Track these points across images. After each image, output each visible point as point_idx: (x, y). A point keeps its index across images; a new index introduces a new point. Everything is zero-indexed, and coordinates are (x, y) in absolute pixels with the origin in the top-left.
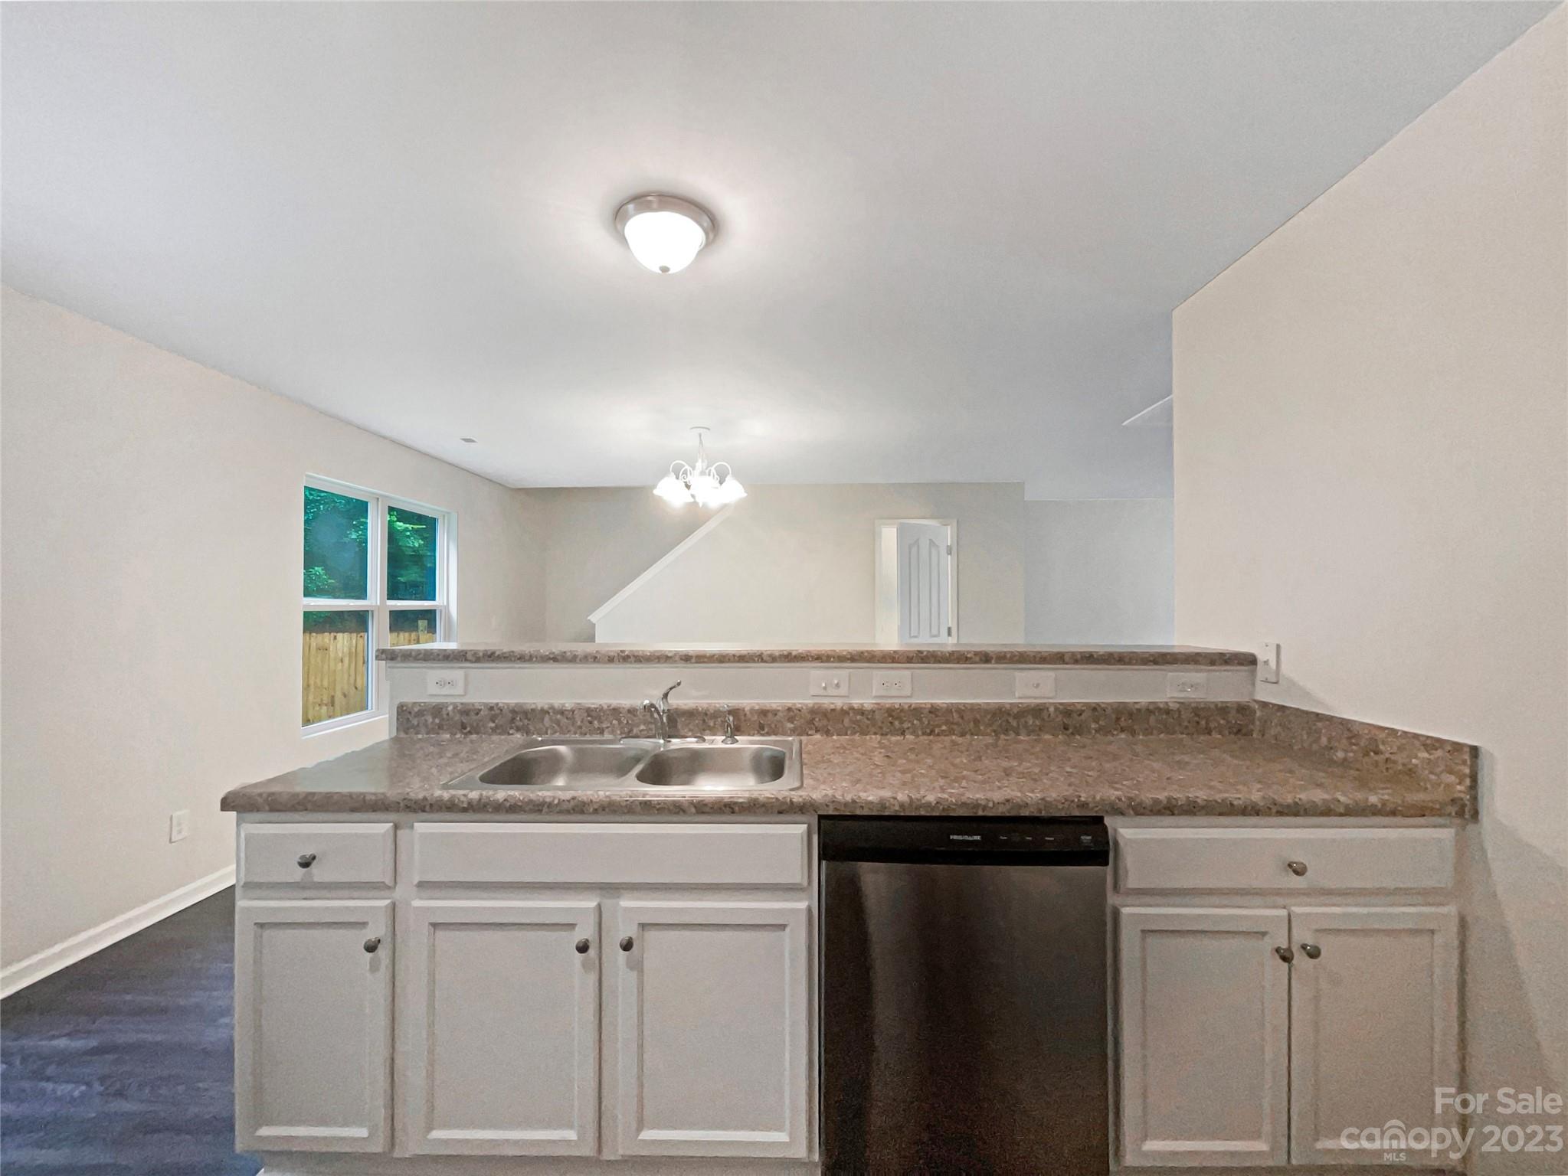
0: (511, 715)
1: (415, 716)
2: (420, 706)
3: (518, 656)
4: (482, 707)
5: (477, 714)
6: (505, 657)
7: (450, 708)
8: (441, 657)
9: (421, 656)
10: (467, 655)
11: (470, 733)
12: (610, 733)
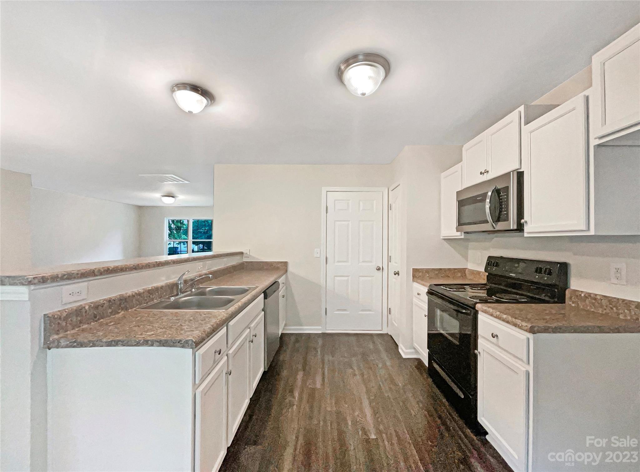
0: (119, 302)
1: (64, 320)
2: (66, 312)
3: (121, 269)
4: (105, 302)
5: (103, 306)
6: (114, 270)
7: (87, 307)
8: (79, 275)
9: (65, 277)
10: (95, 272)
11: (99, 319)
12: (156, 300)
